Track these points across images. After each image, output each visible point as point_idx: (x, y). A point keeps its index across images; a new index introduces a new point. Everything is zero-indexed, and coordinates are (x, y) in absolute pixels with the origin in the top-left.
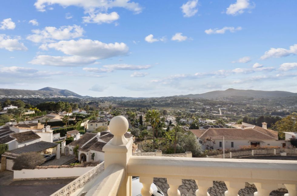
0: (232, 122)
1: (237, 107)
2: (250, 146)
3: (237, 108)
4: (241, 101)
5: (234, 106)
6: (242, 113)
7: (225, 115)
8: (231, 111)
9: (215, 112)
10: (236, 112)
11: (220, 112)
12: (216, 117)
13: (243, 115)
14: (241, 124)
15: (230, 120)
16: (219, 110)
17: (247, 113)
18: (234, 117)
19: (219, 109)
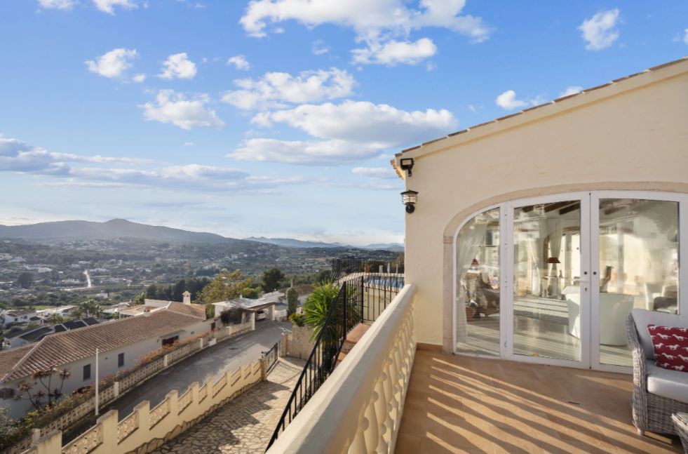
0: (122, 301)
1: (135, 264)
2: (161, 348)
3: (134, 266)
4: (144, 251)
5: (128, 263)
6: (144, 277)
7: (104, 287)
8: (120, 274)
9: (73, 281)
10: (132, 277)
11: (89, 281)
12: (75, 295)
13: (147, 283)
14: (144, 304)
15: (117, 298)
16: (85, 276)
17: (156, 276)
18: (127, 288)
19: (86, 273)
